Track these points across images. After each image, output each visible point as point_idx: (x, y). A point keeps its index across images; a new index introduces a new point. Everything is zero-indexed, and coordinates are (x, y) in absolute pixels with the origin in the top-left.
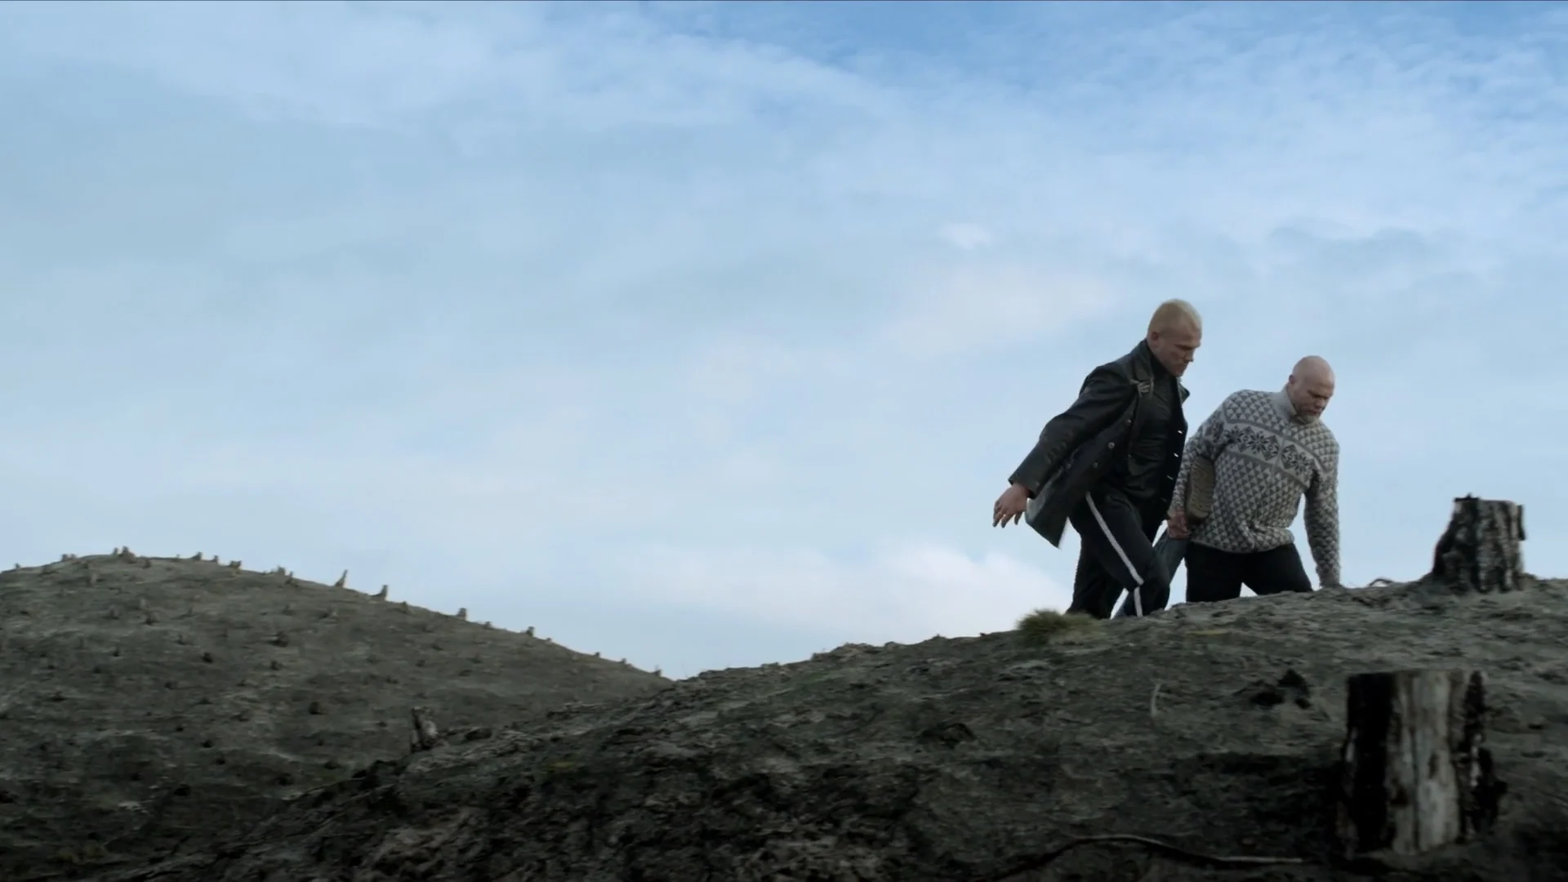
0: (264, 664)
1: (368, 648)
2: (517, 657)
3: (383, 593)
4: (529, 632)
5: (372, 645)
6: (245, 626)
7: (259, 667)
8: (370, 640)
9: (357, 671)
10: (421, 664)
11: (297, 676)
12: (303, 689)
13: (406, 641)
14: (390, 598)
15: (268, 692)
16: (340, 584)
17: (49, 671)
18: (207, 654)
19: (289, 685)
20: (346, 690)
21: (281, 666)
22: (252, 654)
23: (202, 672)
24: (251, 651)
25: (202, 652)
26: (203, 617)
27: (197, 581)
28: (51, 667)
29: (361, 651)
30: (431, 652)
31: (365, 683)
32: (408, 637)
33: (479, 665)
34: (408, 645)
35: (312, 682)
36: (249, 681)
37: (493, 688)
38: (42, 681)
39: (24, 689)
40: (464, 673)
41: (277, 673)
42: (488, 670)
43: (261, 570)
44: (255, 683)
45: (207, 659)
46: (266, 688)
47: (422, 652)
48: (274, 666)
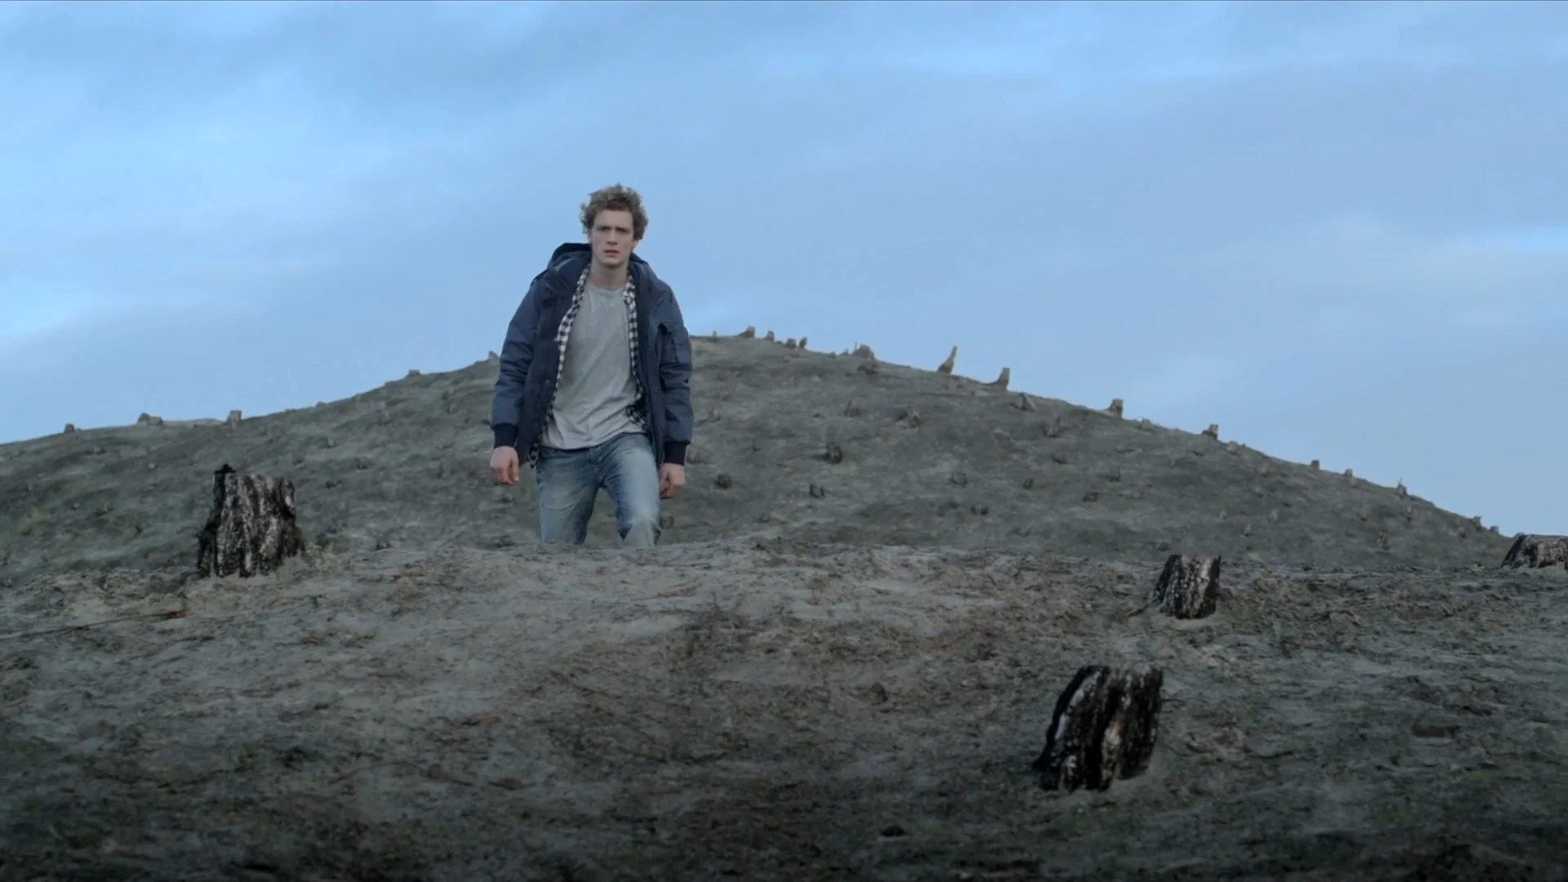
0: (802, 489)
1: (955, 462)
2: (1176, 471)
3: (1003, 380)
4: (1211, 433)
5: (962, 457)
6: (787, 434)
7: (795, 493)
8: (962, 450)
9: (931, 496)
10: (1029, 485)
11: (845, 506)
12: (850, 524)
13: (1015, 450)
14: (1012, 387)
15: (797, 530)
16: (946, 368)
17: (501, 506)
18: (720, 477)
19: (832, 520)
20: (910, 526)
21: (823, 492)
22: (789, 474)
23: (711, 503)
24: (787, 470)
25: (715, 475)
26: (730, 424)
27: (733, 369)
28: (505, 500)
29: (946, 467)
30: (1048, 466)
31: (941, 514)
32: (1019, 444)
33: (1117, 484)
34: (1015, 456)
35: (863, 514)
36: (775, 515)
37: (1129, 519)
38: (489, 520)
39: (463, 532)
40: (1091, 497)
41: (818, 503)
42: (1128, 492)
43: (827, 350)
44: (782, 518)
45: (723, 483)
46: (796, 525)
47: (1035, 467)
48: (815, 493)
